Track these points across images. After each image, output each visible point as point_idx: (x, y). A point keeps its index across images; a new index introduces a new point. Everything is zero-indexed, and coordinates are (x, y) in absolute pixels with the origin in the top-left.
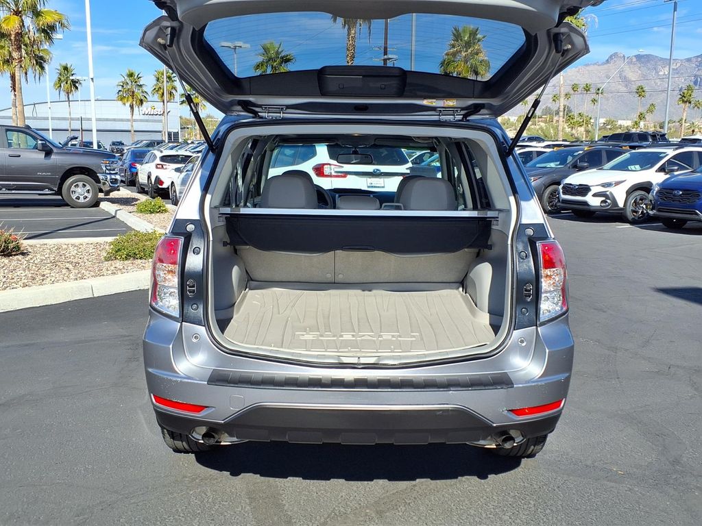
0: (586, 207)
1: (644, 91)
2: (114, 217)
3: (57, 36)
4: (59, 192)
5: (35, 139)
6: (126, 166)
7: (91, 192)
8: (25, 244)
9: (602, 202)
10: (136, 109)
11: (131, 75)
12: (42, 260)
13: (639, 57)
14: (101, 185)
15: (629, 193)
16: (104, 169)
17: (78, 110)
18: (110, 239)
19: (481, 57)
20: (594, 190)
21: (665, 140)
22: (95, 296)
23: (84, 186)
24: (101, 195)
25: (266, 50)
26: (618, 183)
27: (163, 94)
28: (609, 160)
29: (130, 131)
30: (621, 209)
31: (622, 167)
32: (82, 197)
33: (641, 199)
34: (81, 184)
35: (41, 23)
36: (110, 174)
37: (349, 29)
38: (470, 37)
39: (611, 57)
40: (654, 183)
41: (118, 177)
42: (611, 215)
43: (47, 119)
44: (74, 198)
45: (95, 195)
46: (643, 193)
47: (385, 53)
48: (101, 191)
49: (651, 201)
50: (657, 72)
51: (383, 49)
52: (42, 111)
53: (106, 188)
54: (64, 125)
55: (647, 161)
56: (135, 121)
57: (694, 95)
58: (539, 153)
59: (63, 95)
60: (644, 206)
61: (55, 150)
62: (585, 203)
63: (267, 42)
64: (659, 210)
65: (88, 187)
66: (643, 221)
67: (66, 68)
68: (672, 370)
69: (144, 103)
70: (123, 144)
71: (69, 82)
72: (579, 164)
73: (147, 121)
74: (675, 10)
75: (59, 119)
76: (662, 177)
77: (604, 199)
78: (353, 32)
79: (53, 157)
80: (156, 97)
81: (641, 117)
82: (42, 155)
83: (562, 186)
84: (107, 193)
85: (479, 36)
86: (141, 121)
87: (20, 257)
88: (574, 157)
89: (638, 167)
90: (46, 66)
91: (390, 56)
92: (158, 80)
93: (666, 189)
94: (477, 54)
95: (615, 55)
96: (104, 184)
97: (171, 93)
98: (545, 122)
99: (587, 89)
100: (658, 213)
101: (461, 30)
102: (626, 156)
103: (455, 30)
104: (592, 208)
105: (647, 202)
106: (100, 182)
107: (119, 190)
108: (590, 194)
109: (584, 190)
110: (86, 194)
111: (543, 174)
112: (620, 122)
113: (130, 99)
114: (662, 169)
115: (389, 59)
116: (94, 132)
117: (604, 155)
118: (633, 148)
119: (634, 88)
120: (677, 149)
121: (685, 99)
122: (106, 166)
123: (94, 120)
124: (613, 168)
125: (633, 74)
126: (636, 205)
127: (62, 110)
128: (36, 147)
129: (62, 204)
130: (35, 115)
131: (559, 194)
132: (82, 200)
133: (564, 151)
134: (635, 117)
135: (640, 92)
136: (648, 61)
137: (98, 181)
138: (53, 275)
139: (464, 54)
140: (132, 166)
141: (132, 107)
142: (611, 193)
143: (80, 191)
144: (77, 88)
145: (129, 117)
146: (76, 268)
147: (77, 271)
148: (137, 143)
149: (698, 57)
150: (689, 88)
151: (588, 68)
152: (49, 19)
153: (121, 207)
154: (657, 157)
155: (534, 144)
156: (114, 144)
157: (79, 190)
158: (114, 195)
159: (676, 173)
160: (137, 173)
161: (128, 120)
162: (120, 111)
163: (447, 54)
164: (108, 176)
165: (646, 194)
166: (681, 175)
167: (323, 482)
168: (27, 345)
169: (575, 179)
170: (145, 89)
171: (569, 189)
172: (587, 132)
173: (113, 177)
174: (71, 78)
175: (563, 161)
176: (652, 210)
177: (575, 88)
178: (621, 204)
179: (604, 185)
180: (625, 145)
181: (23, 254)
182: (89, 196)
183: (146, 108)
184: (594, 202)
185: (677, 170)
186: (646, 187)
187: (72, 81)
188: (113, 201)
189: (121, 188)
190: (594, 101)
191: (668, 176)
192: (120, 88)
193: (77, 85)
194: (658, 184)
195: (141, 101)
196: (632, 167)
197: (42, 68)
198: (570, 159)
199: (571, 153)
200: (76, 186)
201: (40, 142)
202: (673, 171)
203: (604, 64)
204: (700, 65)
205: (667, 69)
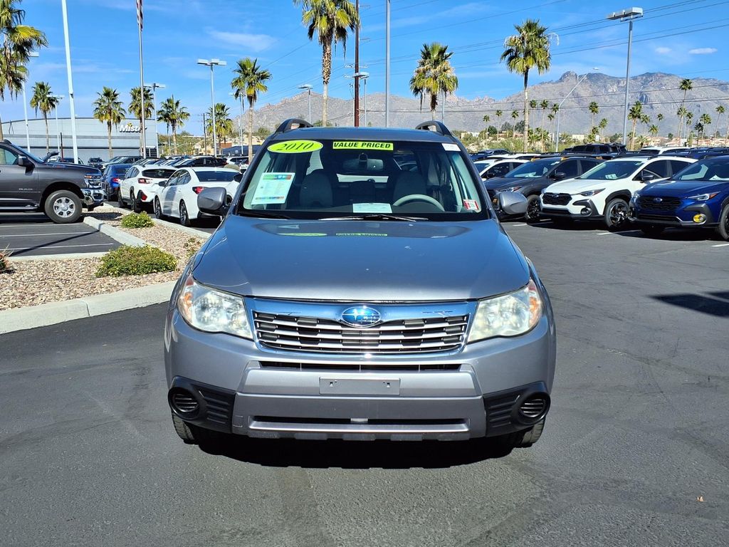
0: (568, 216)
1: (596, 107)
2: (98, 231)
3: (33, 54)
4: (41, 208)
5: (15, 154)
6: (108, 180)
7: (74, 207)
8: (11, 261)
9: (583, 210)
10: (113, 126)
11: (108, 93)
12: (29, 278)
13: (590, 76)
14: (84, 200)
15: (608, 200)
16: (88, 184)
17: (55, 127)
18: (101, 255)
19: (449, 74)
20: (575, 199)
21: (625, 151)
22: (91, 315)
23: (67, 201)
24: (85, 210)
25: (243, 67)
26: (597, 192)
27: (140, 111)
28: (584, 171)
29: (107, 148)
30: (601, 217)
31: (600, 176)
32: (65, 213)
33: (620, 207)
34: (64, 199)
35: (16, 39)
36: (93, 189)
37: (325, 45)
38: (439, 55)
39: (564, 75)
40: (632, 192)
41: (101, 192)
42: (590, 222)
43: (25, 136)
44: (57, 213)
45: (79, 210)
46: (621, 200)
47: (357, 71)
48: (85, 206)
49: (631, 208)
50: (606, 90)
51: (354, 66)
52: (19, 129)
53: (90, 203)
54: (42, 142)
55: (624, 170)
56: (112, 138)
57: (642, 110)
59: (40, 112)
60: (623, 214)
61: (36, 165)
62: (566, 211)
63: (243, 58)
64: (639, 218)
65: (71, 202)
66: (622, 228)
67: (42, 87)
69: (122, 121)
70: (101, 161)
71: (45, 100)
72: (557, 174)
73: (124, 138)
74: (630, 29)
75: (36, 136)
76: (640, 186)
77: (584, 207)
78: (328, 49)
79: (35, 172)
80: (133, 115)
81: (595, 131)
82: (23, 171)
83: (541, 196)
84: (91, 208)
85: (447, 53)
86: (119, 138)
87: (6, 275)
88: (549, 167)
89: (614, 176)
90: (23, 83)
91: (362, 74)
92: (134, 97)
93: (645, 196)
94: (445, 71)
95: (568, 73)
96: (88, 199)
97: (147, 111)
98: (505, 137)
99: (544, 105)
100: (638, 220)
101: (430, 49)
102: (602, 165)
103: (425, 47)
104: (572, 216)
105: (625, 209)
106: (83, 197)
107: (102, 205)
108: (571, 202)
109: (565, 198)
110: (69, 210)
111: (523, 184)
112: (574, 137)
113: (108, 115)
114: (637, 178)
115: (360, 76)
116: (75, 149)
117: (580, 166)
119: (588, 103)
120: (651, 158)
121: (635, 114)
122: (89, 181)
123: (74, 137)
124: (589, 178)
125: (585, 92)
126: (614, 213)
127: (39, 127)
128: (16, 163)
129: (46, 220)
130: (11, 133)
131: (539, 202)
132: (65, 216)
133: (542, 162)
134: (588, 131)
135: (593, 107)
136: (598, 80)
137: (81, 196)
138: (44, 293)
139: (433, 71)
140: (113, 181)
141: (109, 124)
142: (591, 201)
143: (64, 207)
144: (54, 106)
145: (107, 134)
146: (64, 285)
147: (68, 289)
148: (115, 159)
149: (643, 75)
150: (638, 104)
151: (543, 86)
152: (24, 35)
153: (105, 222)
154: (633, 166)
155: (506, 156)
156: (92, 160)
157: (62, 205)
158: (97, 210)
159: (651, 182)
160: (119, 188)
161: (106, 137)
162: (98, 128)
163: (418, 72)
164: (92, 191)
165: (625, 202)
166: (657, 182)
168: (20, 373)
169: (555, 188)
170: (122, 106)
171: (550, 198)
172: (547, 145)
173: (97, 191)
174: (48, 96)
175: (539, 172)
176: (632, 217)
177: (532, 104)
178: (601, 212)
179: (583, 194)
181: (9, 272)
182: (73, 211)
183: (123, 125)
184: (575, 210)
185: (653, 179)
186: (624, 195)
187: (49, 98)
188: (99, 216)
189: (104, 204)
190: (551, 117)
191: (644, 185)
192: (98, 106)
193: (54, 103)
194: (638, 192)
195: (119, 119)
196: (609, 176)
197: (19, 86)
198: (545, 170)
199: (548, 164)
200: (60, 201)
201: (20, 157)
202: (649, 179)
203: (557, 82)
204: (645, 84)
205: (615, 87)
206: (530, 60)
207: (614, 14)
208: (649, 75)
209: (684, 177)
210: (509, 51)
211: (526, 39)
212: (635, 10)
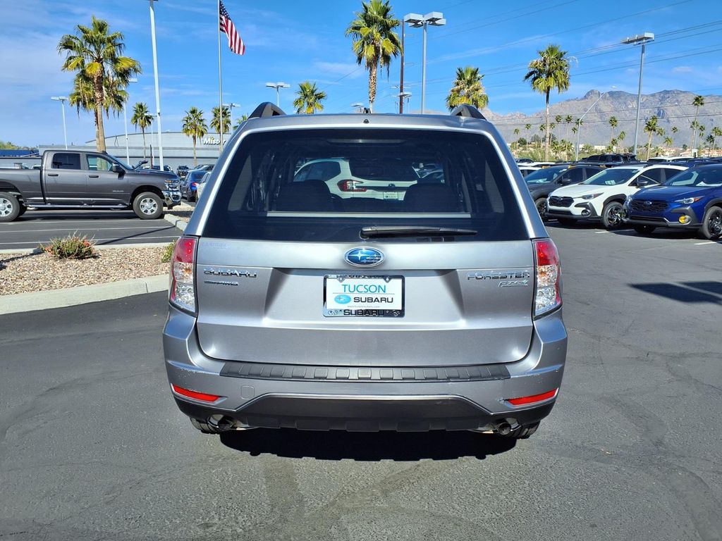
0: (569, 216)
1: (616, 121)
2: (175, 226)
3: (132, 79)
4: (131, 207)
5: (111, 162)
6: (188, 185)
7: (157, 206)
8: (96, 249)
9: (583, 211)
10: (197, 139)
11: (193, 112)
12: (110, 262)
13: (611, 94)
14: (165, 200)
15: (606, 203)
16: (168, 187)
17: (150, 140)
18: (167, 244)
19: (481, 92)
20: (577, 201)
21: (635, 160)
22: (150, 292)
23: (151, 201)
24: (165, 209)
25: (303, 89)
26: (596, 196)
27: (219, 127)
28: (589, 176)
29: (192, 158)
30: (599, 217)
31: (600, 182)
32: (149, 211)
33: (616, 209)
34: (148, 199)
35: (119, 68)
36: (173, 191)
37: (371, 70)
38: (471, 76)
39: (588, 94)
40: (627, 195)
41: (179, 194)
42: (590, 222)
43: (125, 148)
44: (143, 211)
45: (160, 209)
46: (618, 203)
47: (401, 91)
48: (165, 205)
49: (625, 210)
50: (627, 106)
51: (399, 87)
52: (122, 142)
53: (169, 203)
54: (140, 153)
55: (621, 177)
56: (197, 149)
57: (658, 124)
58: (529, 171)
59: (139, 128)
60: (619, 215)
61: (127, 172)
62: (569, 213)
63: (303, 83)
64: (631, 218)
65: (154, 202)
66: (618, 227)
67: (141, 107)
68: (651, 356)
69: (205, 134)
70: (187, 168)
71: (142, 117)
72: (563, 180)
73: (207, 149)
74: (643, 52)
75: (136, 148)
76: (634, 190)
77: (584, 209)
78: (374, 73)
79: (125, 177)
80: (214, 129)
81: (614, 142)
82: (116, 176)
83: (549, 198)
84: (170, 207)
85: (478, 75)
86: (203, 149)
87: (91, 260)
88: (559, 174)
89: (613, 182)
90: (123, 104)
91: (405, 93)
92: (215, 115)
93: (637, 200)
94: (477, 90)
95: (592, 91)
96: (168, 199)
97: (226, 127)
98: (534, 147)
99: (569, 119)
100: (631, 221)
101: (464, 72)
102: (603, 172)
103: (459, 70)
104: (575, 217)
105: (621, 211)
106: (164, 198)
107: (180, 204)
108: (573, 204)
109: (568, 201)
110: (153, 208)
111: (534, 189)
112: (596, 147)
113: (193, 131)
114: (633, 184)
115: (404, 95)
116: (161, 158)
117: (584, 172)
118: (610, 166)
119: (608, 118)
120: (646, 166)
121: (650, 127)
122: (169, 185)
123: (161, 148)
124: (591, 183)
125: (607, 108)
126: (612, 214)
127: (138, 141)
128: (111, 170)
129: (134, 216)
130: (117, 145)
131: (546, 205)
132: (149, 213)
133: (551, 169)
134: (609, 143)
135: (613, 121)
136: (619, 97)
137: (162, 197)
138: (117, 274)
139: (466, 90)
140: (192, 185)
141: (194, 138)
142: (591, 204)
143: (148, 205)
144: (150, 123)
145: (192, 146)
146: (138, 268)
147: (137, 271)
148: (199, 167)
149: (661, 92)
150: (654, 118)
151: (569, 103)
152: (124, 65)
153: (182, 218)
154: (629, 174)
155: (525, 164)
156: (180, 168)
157: (147, 204)
158: (176, 208)
159: (646, 187)
160: (196, 191)
161: (192, 149)
162: (185, 141)
163: (453, 91)
164: (171, 193)
165: (621, 205)
166: (651, 188)
167: (335, 462)
168: (86, 335)
169: (560, 192)
170: (205, 123)
171: (555, 201)
172: (569, 155)
173: (175, 193)
174: (145, 114)
175: (550, 178)
176: (626, 218)
177: (558, 119)
178: (599, 214)
179: (584, 197)
180: (603, 165)
181: (95, 257)
182: (156, 209)
183: (206, 139)
184: (577, 212)
185: (647, 184)
186: (620, 199)
187: (146, 116)
188: (175, 213)
189: (182, 203)
190: (574, 130)
191: (639, 189)
192: (185, 122)
193: (150, 120)
194: (631, 196)
195: (202, 133)
196: (609, 182)
197: (121, 106)
198: (555, 176)
199: (556, 171)
200: (144, 201)
201: (114, 165)
202: (644, 185)
203: (582, 99)
204: (662, 100)
205: (635, 103)
206: (551, 80)
207: (628, 38)
208: (666, 92)
209: (674, 184)
210: (531, 73)
211: (548, 62)
212: (647, 35)
